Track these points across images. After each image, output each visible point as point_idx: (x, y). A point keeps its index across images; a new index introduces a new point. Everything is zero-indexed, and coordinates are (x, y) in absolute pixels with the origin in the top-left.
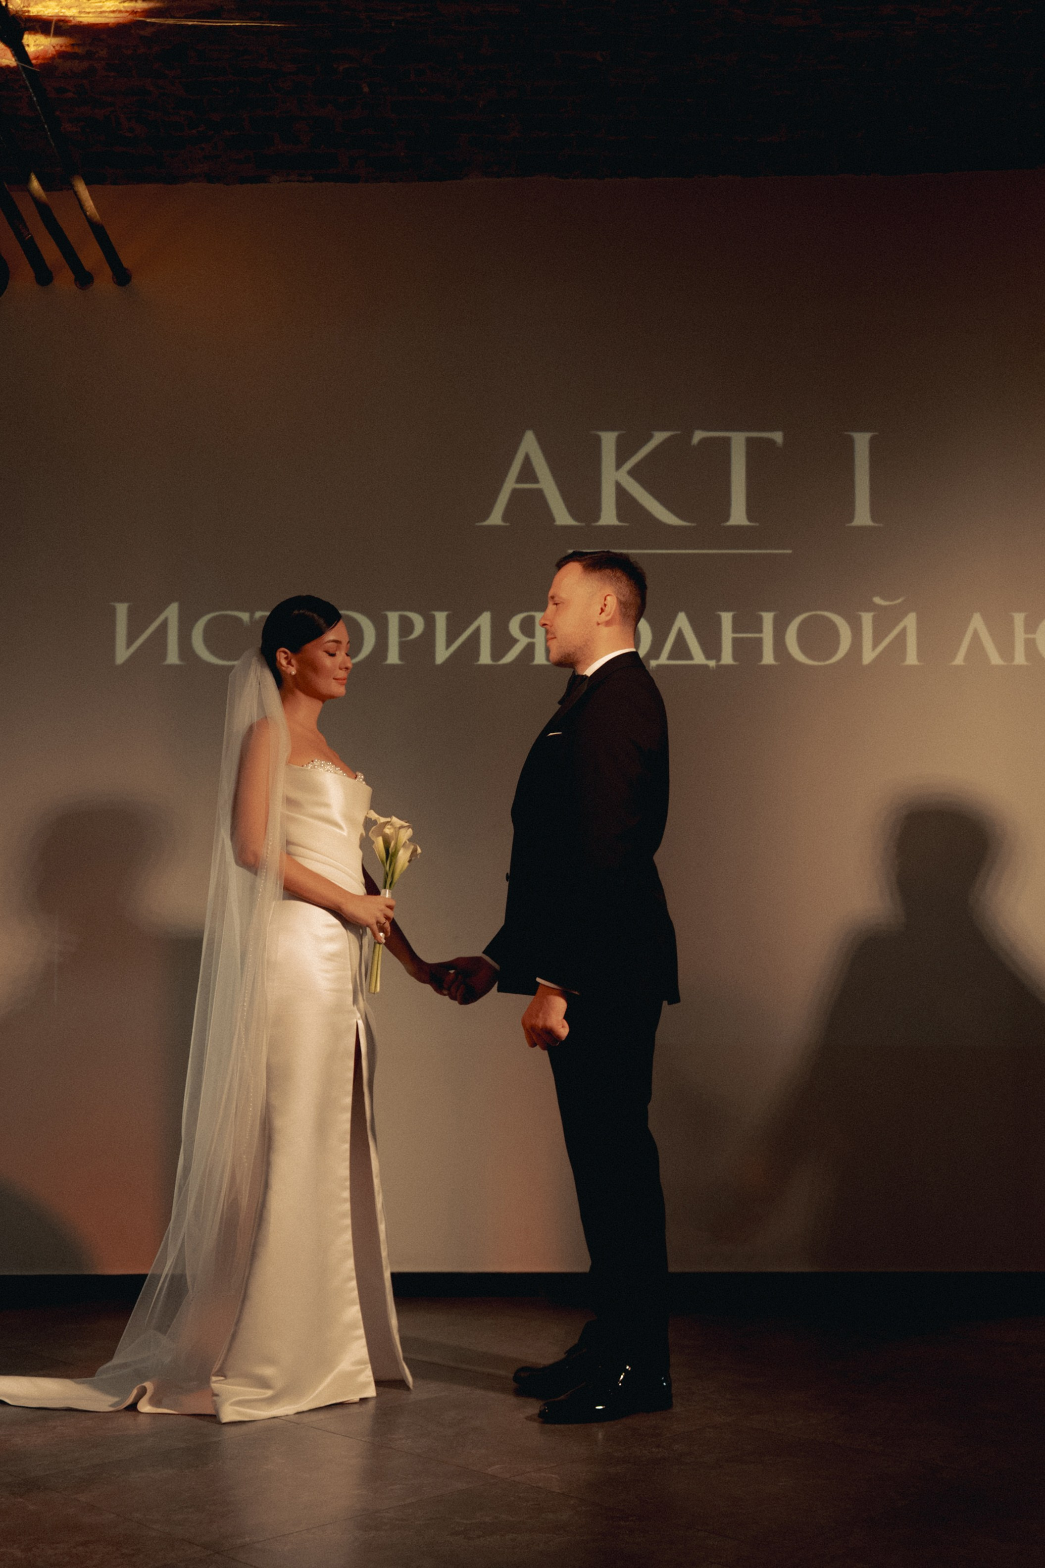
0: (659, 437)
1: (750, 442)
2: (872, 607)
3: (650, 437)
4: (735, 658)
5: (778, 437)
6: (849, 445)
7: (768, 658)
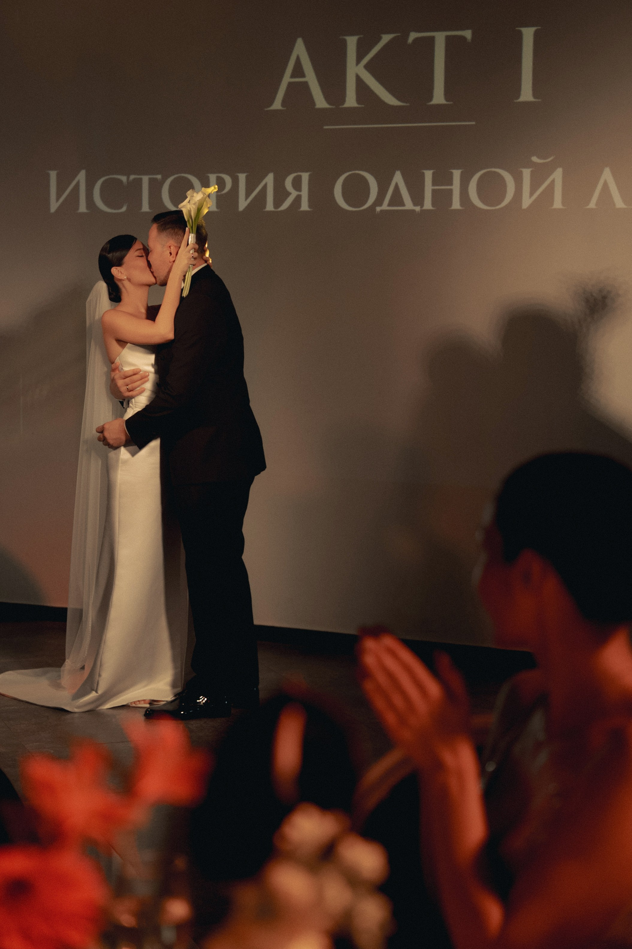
0: (386, 38)
1: (448, 39)
2: (529, 164)
3: (380, 39)
4: (433, 204)
5: (468, 34)
6: (519, 37)
7: (456, 204)
